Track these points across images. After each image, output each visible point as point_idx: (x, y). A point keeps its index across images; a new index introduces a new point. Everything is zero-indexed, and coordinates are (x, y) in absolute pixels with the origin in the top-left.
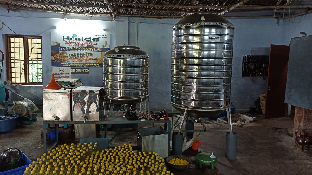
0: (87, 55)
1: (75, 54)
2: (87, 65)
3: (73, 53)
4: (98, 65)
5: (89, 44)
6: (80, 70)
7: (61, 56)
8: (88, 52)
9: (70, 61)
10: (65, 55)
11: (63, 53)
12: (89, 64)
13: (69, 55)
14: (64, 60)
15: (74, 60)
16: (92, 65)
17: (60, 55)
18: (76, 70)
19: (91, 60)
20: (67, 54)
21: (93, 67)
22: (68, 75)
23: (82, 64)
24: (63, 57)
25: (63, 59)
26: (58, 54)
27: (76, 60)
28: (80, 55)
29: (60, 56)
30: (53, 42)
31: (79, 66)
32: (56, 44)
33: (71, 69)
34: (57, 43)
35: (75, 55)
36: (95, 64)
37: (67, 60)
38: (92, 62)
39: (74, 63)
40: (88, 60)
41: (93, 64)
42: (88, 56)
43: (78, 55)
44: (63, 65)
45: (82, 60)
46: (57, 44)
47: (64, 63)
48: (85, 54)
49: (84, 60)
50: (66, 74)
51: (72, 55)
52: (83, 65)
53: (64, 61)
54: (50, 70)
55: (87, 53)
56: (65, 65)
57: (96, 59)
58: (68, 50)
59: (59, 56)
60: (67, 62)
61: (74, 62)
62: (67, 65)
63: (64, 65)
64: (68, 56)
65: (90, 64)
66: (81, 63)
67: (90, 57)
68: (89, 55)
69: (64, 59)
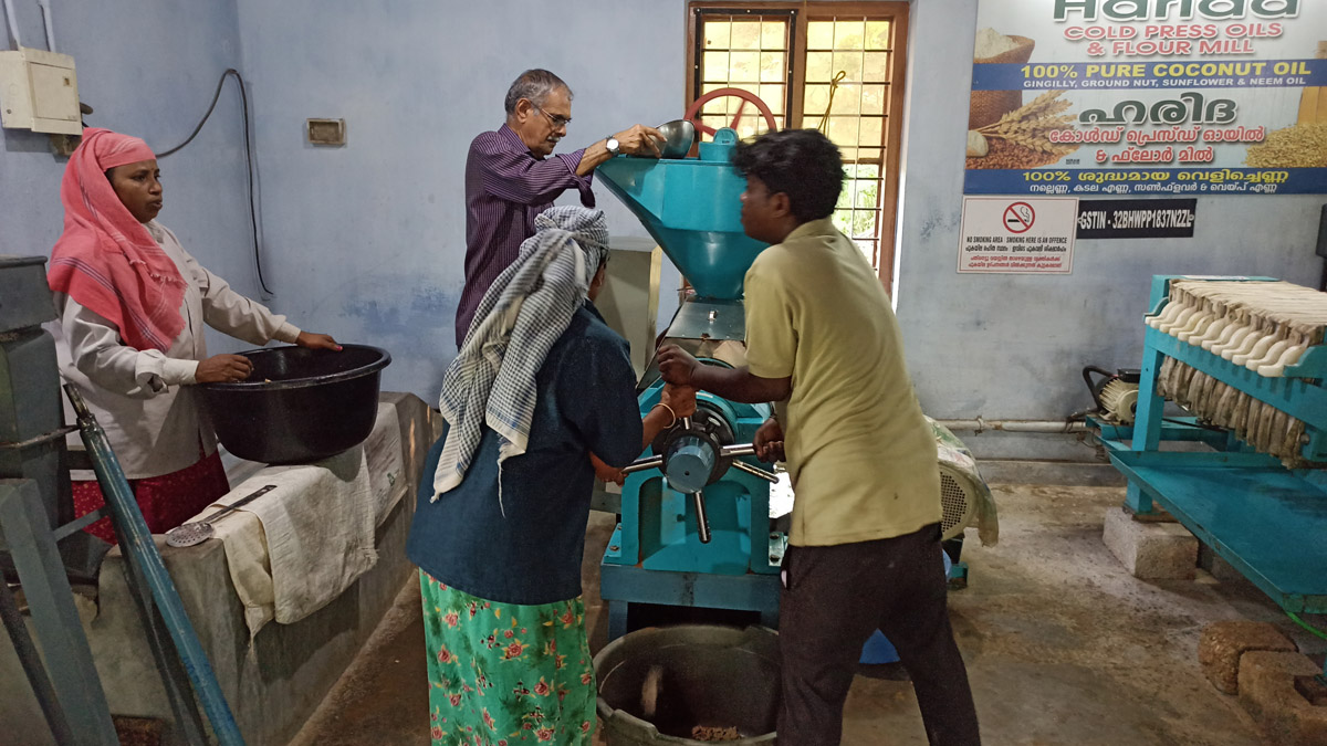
0: (1197, 116)
1: (1118, 110)
2: (1190, 182)
3: (1107, 101)
4: (1263, 182)
5: (1223, 38)
6: (1139, 218)
7: (1033, 124)
8: (1209, 95)
9: (1087, 158)
10: (1059, 115)
11: (1045, 108)
12: (1204, 171)
13: (1084, 117)
14: (1044, 152)
15: (1110, 151)
16: (1226, 182)
17: (1025, 118)
18: (1110, 217)
19: (1224, 146)
20: (1069, 111)
21: (1227, 192)
22: (1059, 249)
23: (1155, 176)
24: (1046, 129)
25: (1038, 143)
26: (1015, 115)
27: (1124, 146)
28: (1155, 117)
29: (1024, 125)
30: (991, 33)
31: (1138, 187)
32: (1005, 47)
33: (1084, 207)
34: (1014, 38)
35: (1118, 116)
36: (1246, 171)
37: (1063, 148)
38: (1231, 157)
39: (1105, 171)
40: (1201, 146)
41: (1232, 170)
42: (1210, 117)
43: (1139, 117)
44: (1033, 188)
45: (1163, 149)
46: (1015, 46)
47: (1043, 171)
48: (1190, 107)
49: (1178, 149)
50: (1045, 240)
51: (1101, 116)
52: (1164, 183)
53: (1047, 155)
54: (947, 221)
55: (1199, 98)
56: (1046, 183)
57: (1258, 141)
58: (1081, 87)
59: (1015, 127)
60: (1061, 164)
61: (1109, 166)
62: (1063, 182)
63: (1042, 182)
64: (1077, 123)
65: (1211, 171)
66: (1150, 171)
67: (1215, 129)
68: (1217, 114)
69: (1048, 147)
